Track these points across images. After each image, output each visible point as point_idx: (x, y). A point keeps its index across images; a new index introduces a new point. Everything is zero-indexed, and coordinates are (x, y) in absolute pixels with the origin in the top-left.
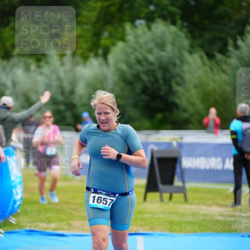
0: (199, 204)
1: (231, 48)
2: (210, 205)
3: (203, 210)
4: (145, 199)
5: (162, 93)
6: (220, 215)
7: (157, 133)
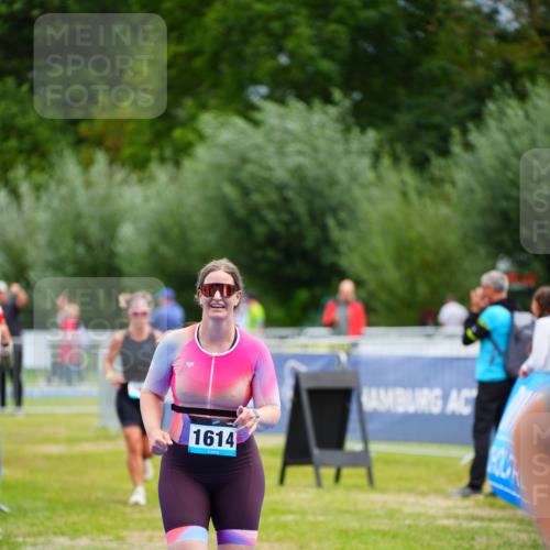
0: (399, 491)
1: (456, 148)
2: (424, 494)
3: (411, 504)
4: (282, 480)
5: (309, 244)
6: (448, 517)
7: (299, 335)
